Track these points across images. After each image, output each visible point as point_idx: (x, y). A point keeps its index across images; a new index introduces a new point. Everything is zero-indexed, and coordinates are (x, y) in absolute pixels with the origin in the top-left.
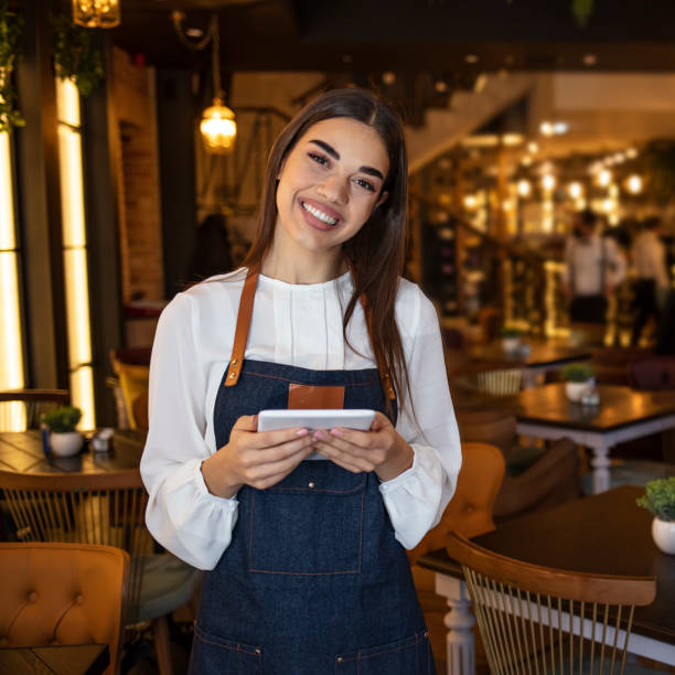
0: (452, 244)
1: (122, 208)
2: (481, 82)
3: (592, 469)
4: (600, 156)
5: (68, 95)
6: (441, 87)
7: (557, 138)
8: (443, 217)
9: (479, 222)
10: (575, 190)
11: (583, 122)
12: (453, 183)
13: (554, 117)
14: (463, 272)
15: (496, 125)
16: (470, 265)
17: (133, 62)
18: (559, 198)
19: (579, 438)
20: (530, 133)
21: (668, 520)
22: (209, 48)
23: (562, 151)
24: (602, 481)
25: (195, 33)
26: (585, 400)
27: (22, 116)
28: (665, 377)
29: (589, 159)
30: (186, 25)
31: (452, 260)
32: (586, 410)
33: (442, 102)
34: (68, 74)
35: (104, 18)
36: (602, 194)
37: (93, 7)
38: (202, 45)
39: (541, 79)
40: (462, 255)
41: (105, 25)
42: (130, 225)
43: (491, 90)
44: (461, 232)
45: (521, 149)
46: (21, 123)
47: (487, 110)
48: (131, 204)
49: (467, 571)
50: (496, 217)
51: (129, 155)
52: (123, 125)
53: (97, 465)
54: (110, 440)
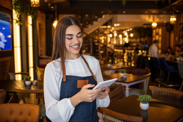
0: (98, 46)
1: (39, 39)
2: (104, 16)
3: (125, 90)
4: (125, 30)
5: (30, 19)
6: (96, 17)
7: (117, 26)
8: (96, 41)
9: (103, 42)
10: (120, 36)
11: (122, 24)
12: (98, 35)
13: (117, 23)
14: (99, 51)
15: (106, 24)
16: (101, 50)
17: (41, 12)
18: (117, 38)
19: (123, 84)
20: (112, 26)
22: (55, 10)
23: (118, 29)
24: (127, 93)
25: (52, 7)
26: (124, 77)
27: (22, 23)
28: (139, 72)
29: (123, 30)
30: (51, 6)
31: (98, 49)
32: (124, 79)
33: (96, 20)
34: (30, 15)
35: (37, 5)
36: (125, 37)
37: (35, 3)
38: (54, 10)
39: (115, 16)
40: (100, 48)
41: (37, 6)
42: (40, 42)
43: (105, 18)
44: (99, 44)
45: (111, 28)
46: (22, 24)
47: (105, 21)
48: (40, 38)
50: (106, 41)
51: (40, 29)
52: (39, 24)
53: (34, 87)
54: (36, 83)
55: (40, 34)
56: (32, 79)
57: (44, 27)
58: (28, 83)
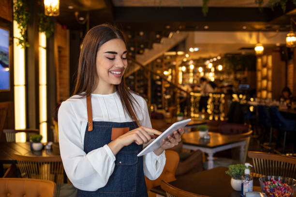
0: (160, 86)
1: (58, 73)
2: (171, 35)
3: (207, 160)
4: (209, 59)
6: (158, 36)
7: (195, 52)
8: (158, 77)
9: (170, 78)
10: (201, 69)
11: (204, 47)
12: (161, 67)
13: (194, 47)
14: (164, 95)
15: (175, 48)
16: (166, 93)
17: (63, 27)
18: (195, 72)
19: (203, 150)
20: (186, 51)
21: (236, 179)
22: (86, 23)
23: (196, 57)
24: (211, 165)
25: (82, 19)
26: (205, 137)
27: (28, 44)
28: (232, 131)
29: (205, 60)
30: (80, 16)
31: (160, 91)
32: (205, 141)
33: (158, 41)
34: (43, 31)
35: (55, 13)
36: (209, 71)
37: (51, 10)
38: (84, 23)
39: (190, 33)
40: (164, 90)
41: (55, 15)
42: (60, 78)
43: (174, 37)
44: (164, 82)
45: (183, 56)
46: (28, 46)
47: (173, 43)
48: (60, 72)
49: (168, 194)
50: (175, 77)
51: (60, 56)
52: (59, 47)
53: (47, 154)
54: (51, 146)
55: (60, 66)
56: (44, 140)
57: (67, 53)
58: (36, 146)
